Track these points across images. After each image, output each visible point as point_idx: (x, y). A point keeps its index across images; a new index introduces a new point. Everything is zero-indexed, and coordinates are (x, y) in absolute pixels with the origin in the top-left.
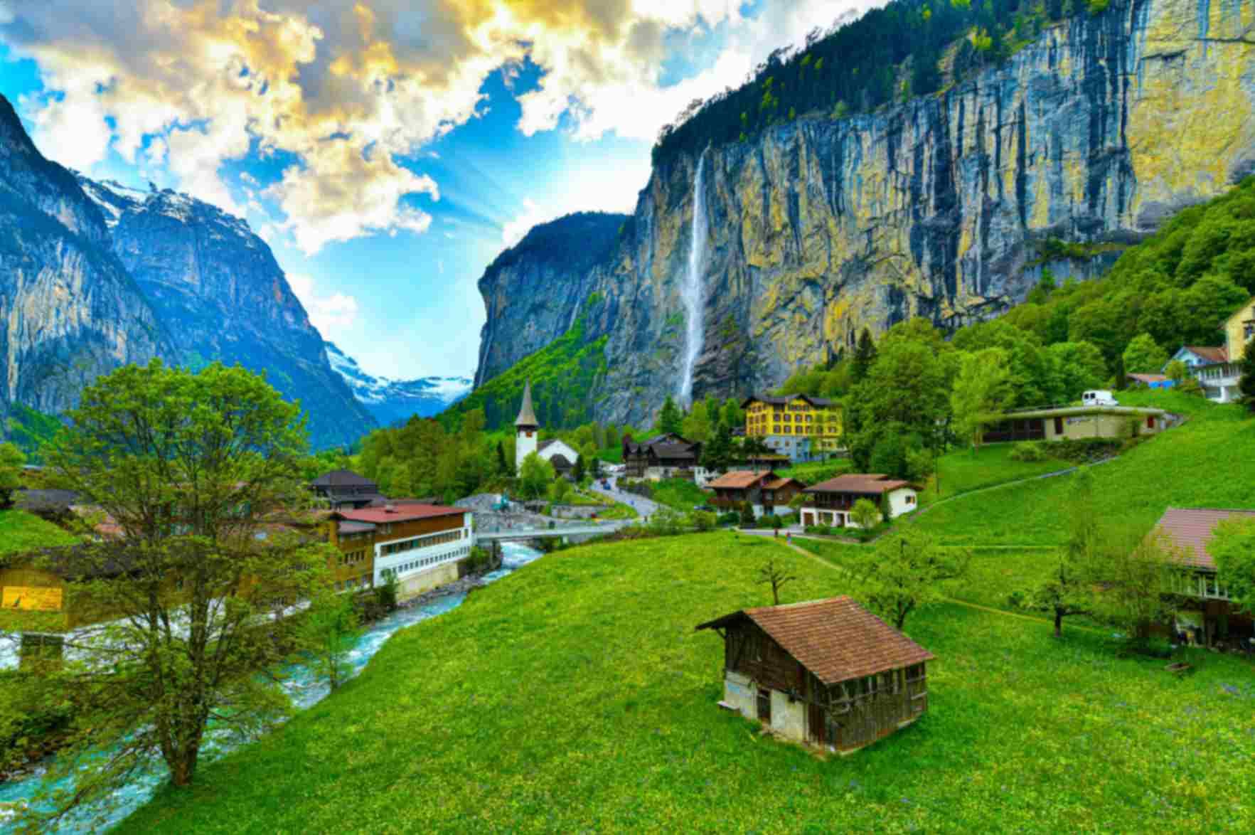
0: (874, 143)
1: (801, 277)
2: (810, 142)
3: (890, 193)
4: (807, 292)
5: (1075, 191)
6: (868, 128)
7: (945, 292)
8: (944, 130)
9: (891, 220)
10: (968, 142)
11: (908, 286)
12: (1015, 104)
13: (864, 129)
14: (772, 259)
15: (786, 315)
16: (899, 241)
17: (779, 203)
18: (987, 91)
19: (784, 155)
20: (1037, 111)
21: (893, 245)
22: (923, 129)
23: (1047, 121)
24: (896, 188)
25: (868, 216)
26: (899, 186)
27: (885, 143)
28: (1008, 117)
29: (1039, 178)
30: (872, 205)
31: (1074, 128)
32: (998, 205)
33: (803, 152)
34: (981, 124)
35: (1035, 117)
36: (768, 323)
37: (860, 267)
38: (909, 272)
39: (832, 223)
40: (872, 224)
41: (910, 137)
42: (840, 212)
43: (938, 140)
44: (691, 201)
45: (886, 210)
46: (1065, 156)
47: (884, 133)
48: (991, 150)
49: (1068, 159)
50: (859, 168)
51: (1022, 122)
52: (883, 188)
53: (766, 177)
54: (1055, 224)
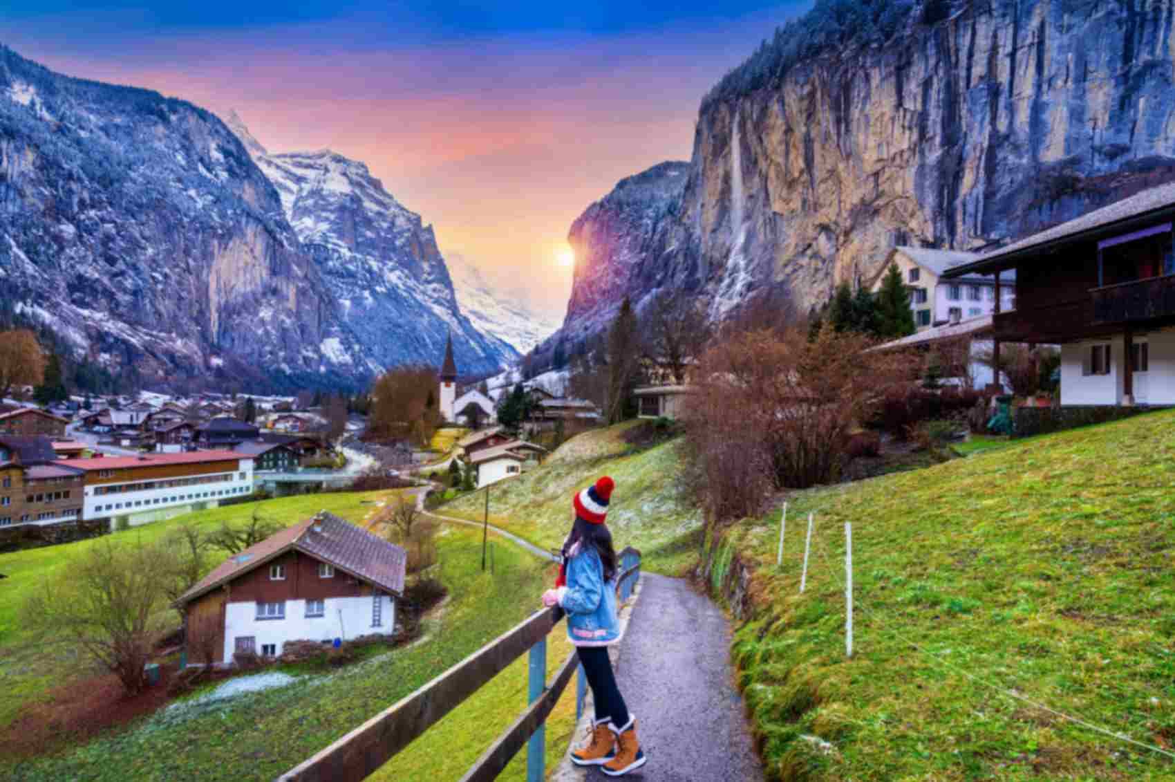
0: (883, 80)
1: (817, 222)
2: (824, 83)
3: (898, 131)
4: (822, 238)
5: (1100, 117)
6: (877, 64)
7: (945, 235)
8: (953, 59)
9: (898, 161)
10: (979, 69)
11: (912, 230)
12: (1035, 23)
13: (873, 66)
14: (792, 205)
15: (804, 261)
16: (904, 182)
17: (797, 149)
18: (1001, 11)
19: (802, 99)
20: (1060, 29)
21: (898, 187)
22: (932, 62)
23: (1070, 39)
24: (903, 127)
25: (875, 157)
26: (906, 124)
27: (893, 79)
28: (1024, 40)
29: (1057, 104)
30: (879, 145)
31: (1104, 42)
32: (1007, 137)
33: (819, 95)
34: (994, 50)
35: (1058, 34)
36: (789, 270)
37: (866, 211)
38: (912, 215)
39: (841, 166)
40: (879, 166)
41: (918, 71)
42: (849, 156)
43: (947, 72)
44: (730, 152)
45: (893, 151)
46: (1090, 77)
47: (892, 69)
48: (1004, 78)
49: (1093, 80)
50: (868, 107)
51: (1041, 43)
52: (890, 126)
53: (787, 123)
54: (1072, 155)
